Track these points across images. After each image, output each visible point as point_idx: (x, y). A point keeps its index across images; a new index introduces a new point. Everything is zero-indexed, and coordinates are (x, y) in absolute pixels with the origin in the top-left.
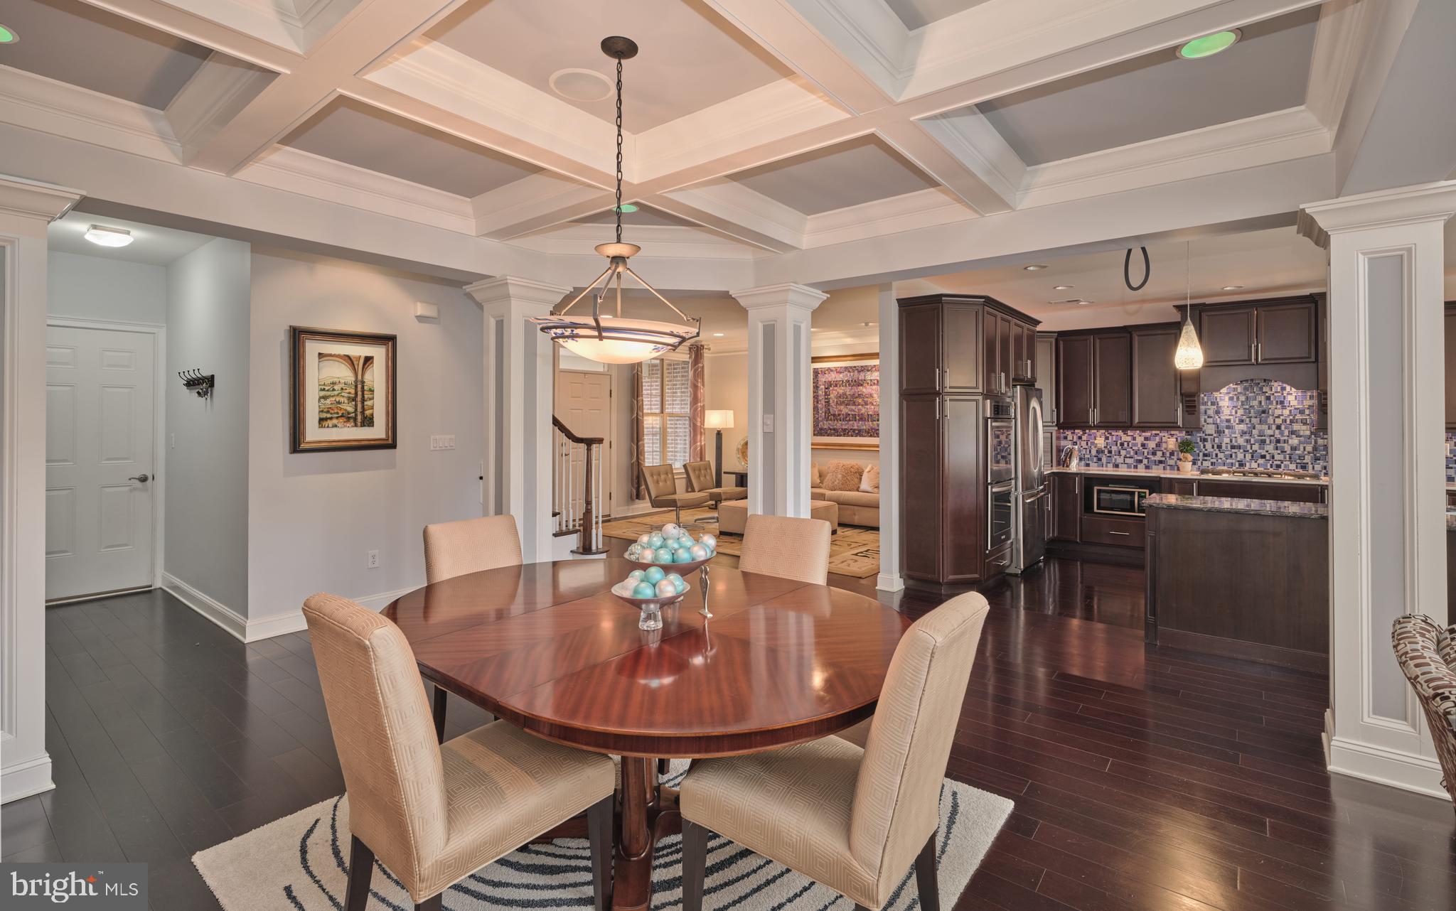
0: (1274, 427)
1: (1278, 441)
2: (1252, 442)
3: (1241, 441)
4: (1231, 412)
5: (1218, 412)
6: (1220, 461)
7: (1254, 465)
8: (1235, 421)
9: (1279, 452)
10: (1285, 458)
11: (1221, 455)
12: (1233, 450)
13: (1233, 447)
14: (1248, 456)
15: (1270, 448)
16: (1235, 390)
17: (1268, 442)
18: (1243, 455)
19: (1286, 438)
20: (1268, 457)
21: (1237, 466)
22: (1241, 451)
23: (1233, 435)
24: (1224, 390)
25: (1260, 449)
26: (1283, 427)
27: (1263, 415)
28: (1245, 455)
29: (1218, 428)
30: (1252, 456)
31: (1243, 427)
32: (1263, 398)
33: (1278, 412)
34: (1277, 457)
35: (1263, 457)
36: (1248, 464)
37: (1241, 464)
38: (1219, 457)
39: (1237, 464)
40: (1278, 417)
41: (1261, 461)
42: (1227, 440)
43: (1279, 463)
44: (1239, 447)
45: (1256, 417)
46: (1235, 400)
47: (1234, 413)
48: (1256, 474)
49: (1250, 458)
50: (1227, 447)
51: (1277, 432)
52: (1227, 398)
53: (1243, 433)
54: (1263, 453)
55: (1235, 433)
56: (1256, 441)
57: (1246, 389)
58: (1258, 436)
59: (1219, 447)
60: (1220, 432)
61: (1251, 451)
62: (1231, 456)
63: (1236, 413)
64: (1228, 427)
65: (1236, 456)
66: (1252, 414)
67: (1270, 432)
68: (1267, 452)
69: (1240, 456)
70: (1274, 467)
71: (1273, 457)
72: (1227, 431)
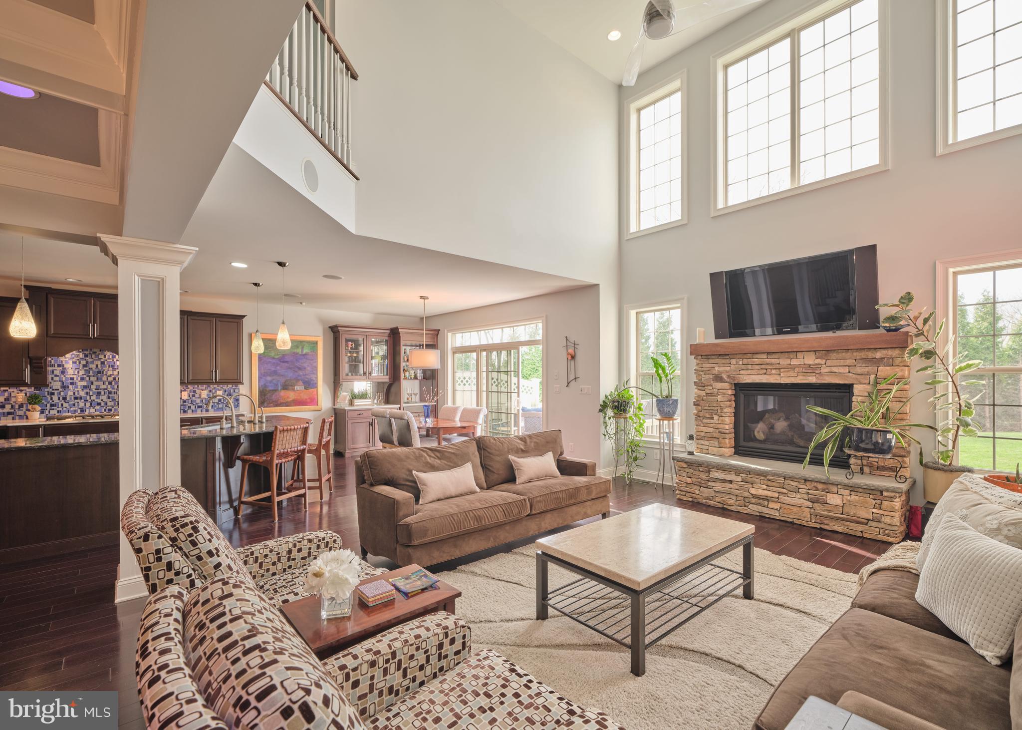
0: (107, 383)
1: (110, 393)
2: (91, 393)
3: (82, 394)
4: (74, 372)
5: (63, 372)
6: (65, 409)
7: (92, 410)
8: (77, 379)
9: (111, 400)
10: (115, 404)
11: (65, 405)
12: (76, 401)
13: (76, 398)
14: (88, 404)
15: (104, 398)
16: (77, 356)
17: (102, 393)
18: (84, 404)
19: (115, 391)
20: (102, 404)
21: (79, 412)
22: (82, 401)
23: (76, 390)
24: (68, 356)
25: (97, 399)
26: (113, 383)
27: (99, 375)
28: (85, 404)
29: (63, 384)
30: (91, 404)
31: (84, 383)
32: (99, 363)
33: (110, 373)
34: (109, 404)
35: (99, 404)
36: (87, 410)
37: (82, 410)
38: (64, 406)
39: (79, 410)
40: (110, 376)
41: (97, 407)
42: (70, 393)
43: (110, 408)
44: (81, 398)
45: (94, 376)
46: (78, 363)
47: (76, 373)
48: (93, 417)
49: (89, 405)
50: (71, 399)
51: (109, 386)
52: (71, 362)
53: (84, 387)
54: (99, 401)
55: (77, 388)
56: (94, 393)
57: (86, 356)
58: (96, 389)
59: (64, 399)
60: (64, 387)
61: (90, 401)
62: (74, 405)
63: (78, 372)
64: (72, 384)
65: (78, 405)
66: (91, 374)
67: (105, 387)
68: (102, 400)
69: (82, 405)
70: (107, 411)
71: (106, 404)
72: (71, 387)
